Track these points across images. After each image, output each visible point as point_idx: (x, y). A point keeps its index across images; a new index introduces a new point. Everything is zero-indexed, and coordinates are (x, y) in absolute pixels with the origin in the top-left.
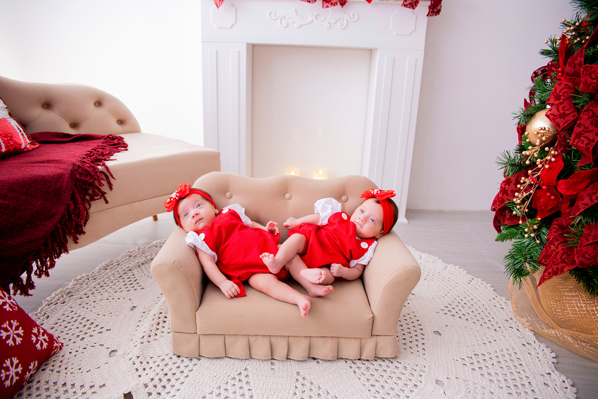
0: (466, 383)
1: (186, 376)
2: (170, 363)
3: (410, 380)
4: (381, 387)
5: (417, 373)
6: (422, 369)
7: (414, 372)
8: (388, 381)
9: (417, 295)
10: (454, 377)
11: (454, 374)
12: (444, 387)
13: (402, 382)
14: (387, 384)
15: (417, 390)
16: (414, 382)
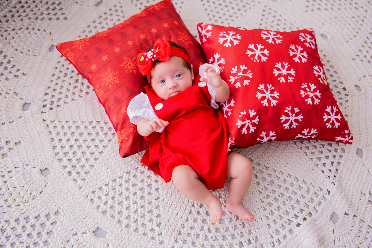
0: (361, 224)
1: (100, 151)
2: (85, 134)
3: (308, 206)
4: (277, 209)
5: (318, 199)
6: (325, 195)
7: (314, 198)
8: (286, 202)
9: (363, 90)
10: (353, 215)
11: (355, 211)
12: (336, 224)
13: (299, 207)
14: (283, 206)
15: (310, 219)
16: (311, 209)
